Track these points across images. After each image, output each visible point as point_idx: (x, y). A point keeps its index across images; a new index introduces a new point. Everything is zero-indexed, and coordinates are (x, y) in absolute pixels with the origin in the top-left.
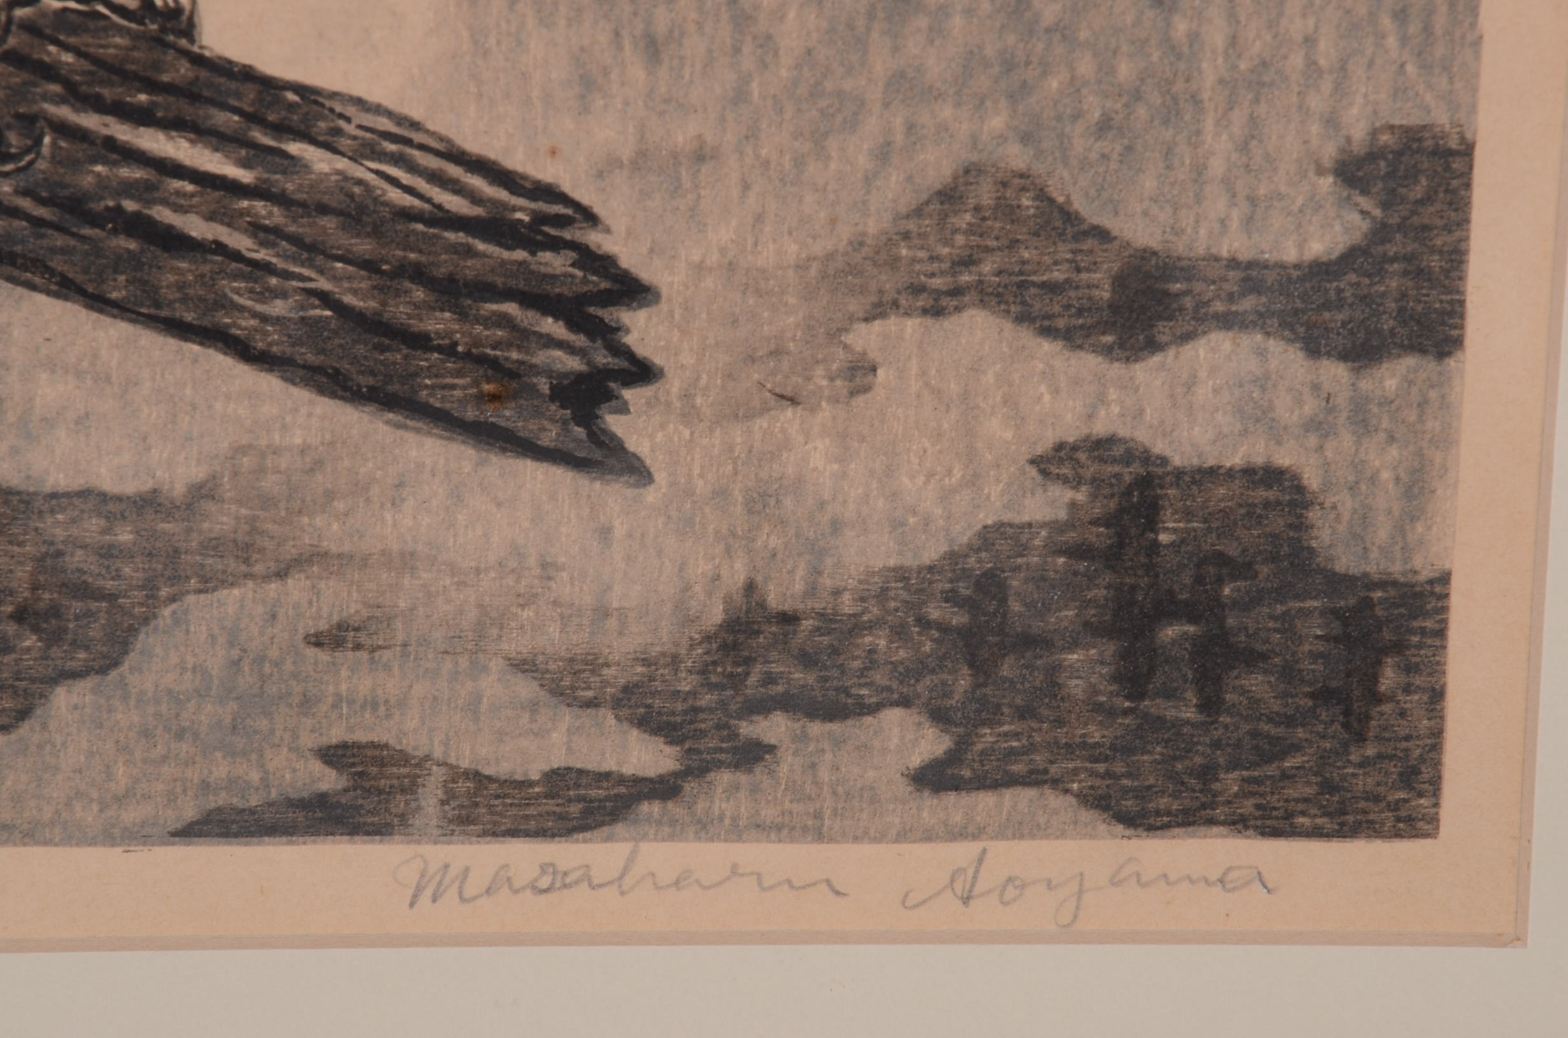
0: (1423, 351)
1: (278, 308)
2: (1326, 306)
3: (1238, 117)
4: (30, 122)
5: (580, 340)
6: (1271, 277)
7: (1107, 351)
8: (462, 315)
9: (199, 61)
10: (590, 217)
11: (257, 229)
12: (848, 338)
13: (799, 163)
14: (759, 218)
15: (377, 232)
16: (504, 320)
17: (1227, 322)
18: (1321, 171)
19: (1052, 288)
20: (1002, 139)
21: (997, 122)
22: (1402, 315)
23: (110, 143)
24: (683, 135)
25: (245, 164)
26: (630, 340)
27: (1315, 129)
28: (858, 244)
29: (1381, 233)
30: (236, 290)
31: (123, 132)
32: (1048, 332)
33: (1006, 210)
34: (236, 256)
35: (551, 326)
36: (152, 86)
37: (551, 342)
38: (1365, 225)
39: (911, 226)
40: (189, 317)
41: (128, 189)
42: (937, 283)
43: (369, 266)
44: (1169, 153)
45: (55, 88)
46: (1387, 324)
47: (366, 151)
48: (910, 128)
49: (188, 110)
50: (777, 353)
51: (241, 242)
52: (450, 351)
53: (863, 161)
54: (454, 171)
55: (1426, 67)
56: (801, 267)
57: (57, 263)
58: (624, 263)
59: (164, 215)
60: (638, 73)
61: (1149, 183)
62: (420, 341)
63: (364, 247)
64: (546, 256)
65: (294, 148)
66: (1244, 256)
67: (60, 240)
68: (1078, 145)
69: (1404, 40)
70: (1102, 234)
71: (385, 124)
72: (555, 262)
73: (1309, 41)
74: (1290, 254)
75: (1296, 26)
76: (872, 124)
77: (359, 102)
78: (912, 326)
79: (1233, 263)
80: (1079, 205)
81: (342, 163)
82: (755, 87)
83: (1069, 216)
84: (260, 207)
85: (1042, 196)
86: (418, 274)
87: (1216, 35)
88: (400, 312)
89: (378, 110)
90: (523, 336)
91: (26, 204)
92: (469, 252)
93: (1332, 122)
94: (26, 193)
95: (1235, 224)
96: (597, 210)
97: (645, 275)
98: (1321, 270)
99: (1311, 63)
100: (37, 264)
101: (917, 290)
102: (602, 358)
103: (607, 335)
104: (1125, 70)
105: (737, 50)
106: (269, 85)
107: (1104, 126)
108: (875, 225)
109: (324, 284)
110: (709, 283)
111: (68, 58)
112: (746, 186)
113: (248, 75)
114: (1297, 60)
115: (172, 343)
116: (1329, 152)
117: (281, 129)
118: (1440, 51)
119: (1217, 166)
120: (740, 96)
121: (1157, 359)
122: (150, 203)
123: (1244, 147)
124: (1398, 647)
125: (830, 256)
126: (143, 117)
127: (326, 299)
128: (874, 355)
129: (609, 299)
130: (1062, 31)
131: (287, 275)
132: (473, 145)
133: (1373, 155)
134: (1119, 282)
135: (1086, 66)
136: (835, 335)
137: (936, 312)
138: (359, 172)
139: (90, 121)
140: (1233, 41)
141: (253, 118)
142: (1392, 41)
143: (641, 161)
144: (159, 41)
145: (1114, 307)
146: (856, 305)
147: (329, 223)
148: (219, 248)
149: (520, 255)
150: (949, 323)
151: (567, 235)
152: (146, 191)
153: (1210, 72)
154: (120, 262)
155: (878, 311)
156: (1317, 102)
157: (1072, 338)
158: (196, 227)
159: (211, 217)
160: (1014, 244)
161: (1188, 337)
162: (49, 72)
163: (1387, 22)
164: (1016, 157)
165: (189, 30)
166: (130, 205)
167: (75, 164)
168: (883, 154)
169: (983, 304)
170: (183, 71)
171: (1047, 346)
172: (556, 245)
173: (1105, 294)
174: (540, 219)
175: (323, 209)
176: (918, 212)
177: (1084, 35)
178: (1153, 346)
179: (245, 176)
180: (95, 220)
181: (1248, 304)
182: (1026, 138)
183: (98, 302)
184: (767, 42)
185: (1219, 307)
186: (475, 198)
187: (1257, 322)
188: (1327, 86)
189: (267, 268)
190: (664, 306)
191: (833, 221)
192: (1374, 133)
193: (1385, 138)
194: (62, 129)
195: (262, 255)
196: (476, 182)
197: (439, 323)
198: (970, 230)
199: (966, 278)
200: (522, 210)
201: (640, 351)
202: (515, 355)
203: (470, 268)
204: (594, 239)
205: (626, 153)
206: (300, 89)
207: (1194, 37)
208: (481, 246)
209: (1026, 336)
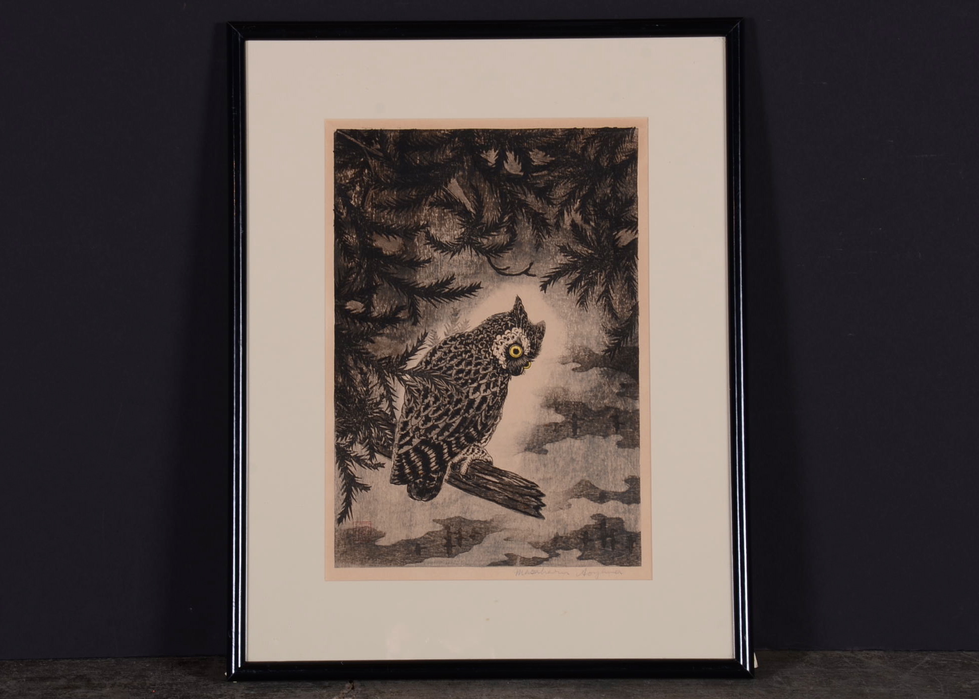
0: (636, 503)
1: (501, 497)
2: (624, 497)
3: (613, 474)
4: (474, 475)
5: (536, 501)
6: (618, 494)
7: (599, 503)
8: (523, 498)
9: (493, 468)
10: (538, 486)
11: (499, 488)
12: (569, 501)
13: (562, 479)
14: (557, 486)
15: (513, 488)
16: (528, 499)
17: (613, 499)
18: (623, 481)
19: (592, 495)
20: (585, 476)
21: (585, 474)
22: (633, 498)
23: (483, 478)
24: (548, 476)
25: (498, 480)
26: (542, 501)
27: (622, 476)
28: (569, 489)
29: (630, 488)
30: (496, 495)
31: (484, 476)
32: (592, 500)
33: (587, 485)
34: (496, 491)
35: (533, 499)
36: (487, 471)
37: (533, 501)
38: (628, 487)
39: (575, 487)
40: (491, 498)
41: (484, 483)
42: (579, 494)
43: (512, 492)
44: (605, 478)
45: (477, 471)
46: (632, 499)
47: (512, 478)
48: (575, 475)
49: (492, 474)
50: (560, 503)
51: (497, 489)
52: (521, 502)
53: (569, 479)
54: (522, 480)
55: (634, 469)
56: (562, 492)
57: (476, 492)
58: (542, 491)
59: (488, 486)
60: (543, 468)
61: (603, 482)
62: (518, 501)
63: (511, 490)
64: (532, 491)
65: (503, 478)
66: (614, 491)
67: (477, 489)
68: (594, 477)
69: (631, 465)
70: (597, 488)
71: (514, 475)
72: (534, 491)
73: (620, 465)
74: (620, 491)
75: (619, 463)
76: (570, 474)
77: (511, 473)
78: (576, 499)
79: (613, 492)
80: (595, 485)
81: (509, 480)
82: (557, 470)
83: (594, 486)
84: (499, 485)
85: (591, 484)
86: (517, 493)
87: (610, 464)
88: (515, 498)
89: (513, 473)
90: (530, 501)
91: (473, 485)
92: (523, 490)
93: (624, 475)
94: (473, 483)
95: (613, 487)
96: (539, 485)
97: (544, 493)
98: (623, 493)
99: (621, 468)
100: (474, 492)
101: (576, 495)
102: (539, 503)
103: (540, 500)
104: (599, 468)
105: (554, 466)
106: (501, 471)
107: (597, 475)
108: (571, 487)
109: (506, 494)
110: (552, 494)
111: (478, 467)
112: (556, 482)
113: (498, 469)
114: (619, 467)
115: (489, 502)
116: (624, 479)
117: (502, 476)
118: (635, 467)
119: (611, 480)
120: (555, 471)
121: (605, 504)
122: (487, 484)
123: (614, 478)
124: (635, 541)
125: (566, 491)
126: (486, 474)
127: (507, 496)
128: (571, 503)
129: (540, 496)
130: (592, 463)
131: (502, 493)
132: (524, 478)
133: (629, 479)
134: (600, 494)
135: (595, 468)
136: (567, 500)
137: (578, 498)
138: (511, 481)
139: (480, 475)
140: (612, 465)
141: (499, 474)
142: (630, 466)
143: (543, 480)
144: (489, 465)
145: (600, 497)
146: (569, 497)
147: (507, 487)
148: (495, 490)
149: (529, 490)
150: (580, 499)
151: (535, 488)
152: (486, 483)
153: (609, 469)
154: (483, 492)
155: (571, 498)
156: (622, 472)
157: (595, 501)
158: (492, 487)
159: (494, 486)
160: (587, 489)
161: (608, 501)
162: (476, 469)
163: (629, 463)
164: (587, 479)
165: (492, 464)
166: (484, 485)
167: (478, 480)
168: (572, 478)
169: (584, 497)
170: (491, 469)
171: (592, 502)
172: (534, 489)
173: (598, 495)
174: (532, 486)
175: (507, 485)
176: (576, 485)
177: (595, 464)
178: (604, 502)
179: (498, 481)
180: (480, 487)
181: (615, 497)
182: (589, 476)
183: (480, 497)
184: (558, 465)
185: (612, 497)
186: (524, 484)
187: (616, 499)
188: (623, 470)
189: (500, 492)
190: (546, 497)
191: (566, 486)
192: (629, 476)
193: (630, 477)
194: (477, 476)
195: (499, 491)
196: (524, 482)
197: (520, 499)
198: (582, 488)
199: (582, 493)
200: (530, 485)
201: (543, 502)
202: (529, 503)
203: (523, 492)
204: (538, 488)
205: (542, 478)
206: (504, 471)
207: (607, 465)
208: (525, 490)
209: (589, 501)
